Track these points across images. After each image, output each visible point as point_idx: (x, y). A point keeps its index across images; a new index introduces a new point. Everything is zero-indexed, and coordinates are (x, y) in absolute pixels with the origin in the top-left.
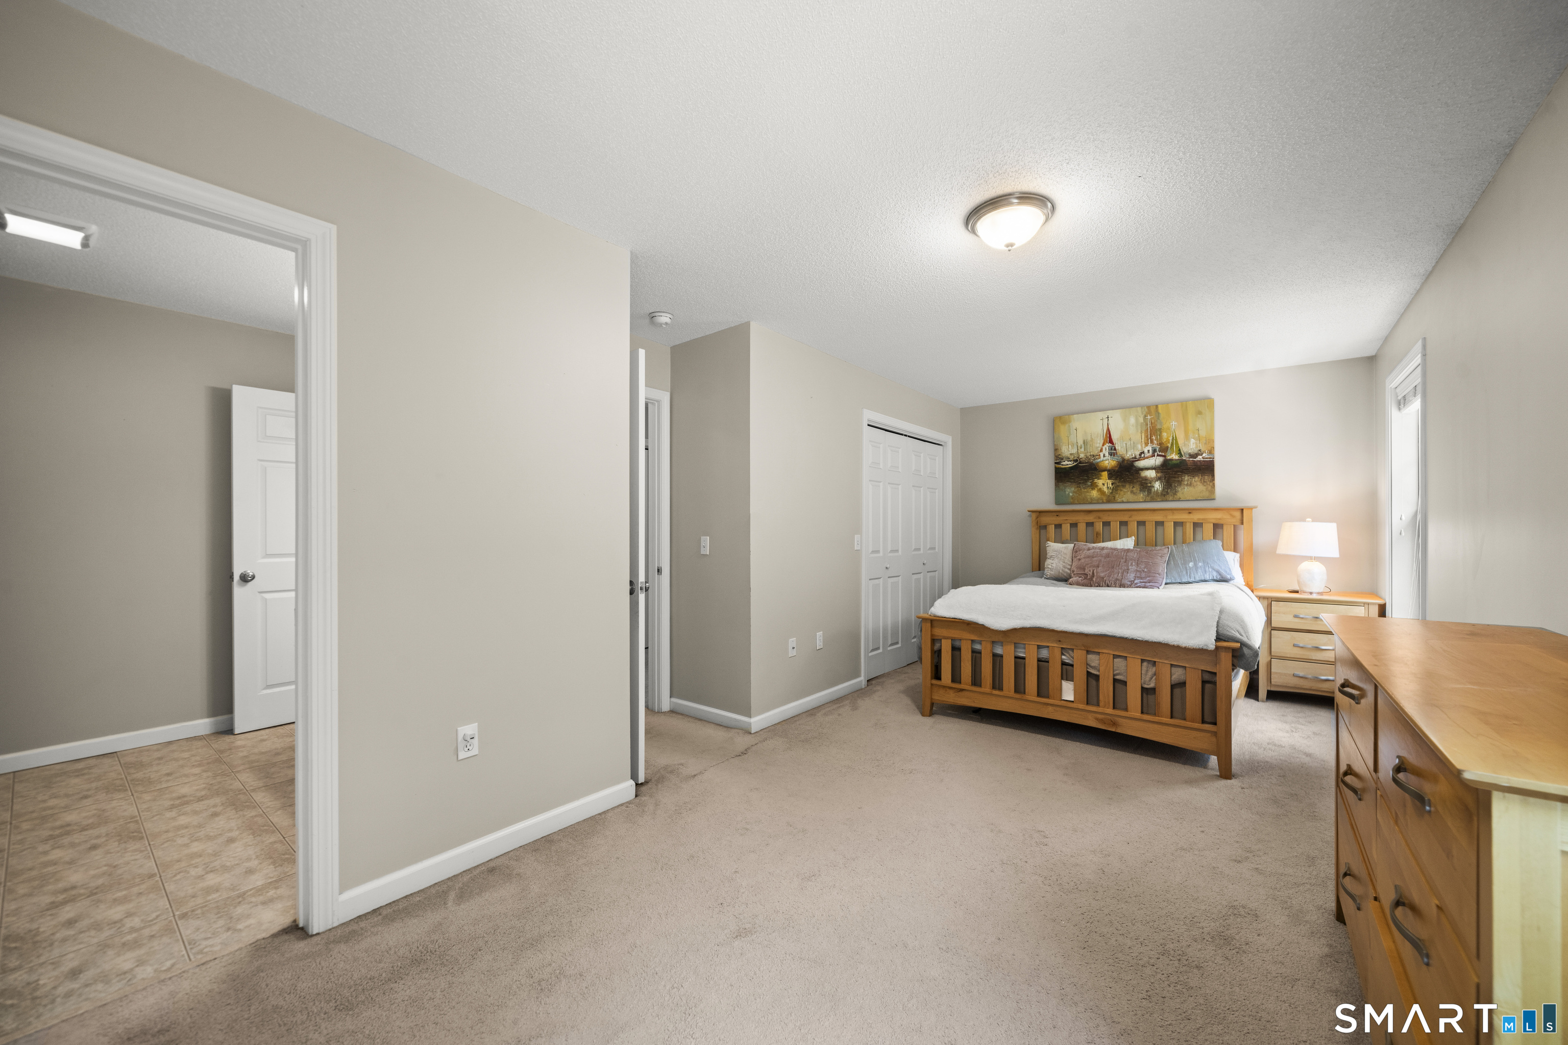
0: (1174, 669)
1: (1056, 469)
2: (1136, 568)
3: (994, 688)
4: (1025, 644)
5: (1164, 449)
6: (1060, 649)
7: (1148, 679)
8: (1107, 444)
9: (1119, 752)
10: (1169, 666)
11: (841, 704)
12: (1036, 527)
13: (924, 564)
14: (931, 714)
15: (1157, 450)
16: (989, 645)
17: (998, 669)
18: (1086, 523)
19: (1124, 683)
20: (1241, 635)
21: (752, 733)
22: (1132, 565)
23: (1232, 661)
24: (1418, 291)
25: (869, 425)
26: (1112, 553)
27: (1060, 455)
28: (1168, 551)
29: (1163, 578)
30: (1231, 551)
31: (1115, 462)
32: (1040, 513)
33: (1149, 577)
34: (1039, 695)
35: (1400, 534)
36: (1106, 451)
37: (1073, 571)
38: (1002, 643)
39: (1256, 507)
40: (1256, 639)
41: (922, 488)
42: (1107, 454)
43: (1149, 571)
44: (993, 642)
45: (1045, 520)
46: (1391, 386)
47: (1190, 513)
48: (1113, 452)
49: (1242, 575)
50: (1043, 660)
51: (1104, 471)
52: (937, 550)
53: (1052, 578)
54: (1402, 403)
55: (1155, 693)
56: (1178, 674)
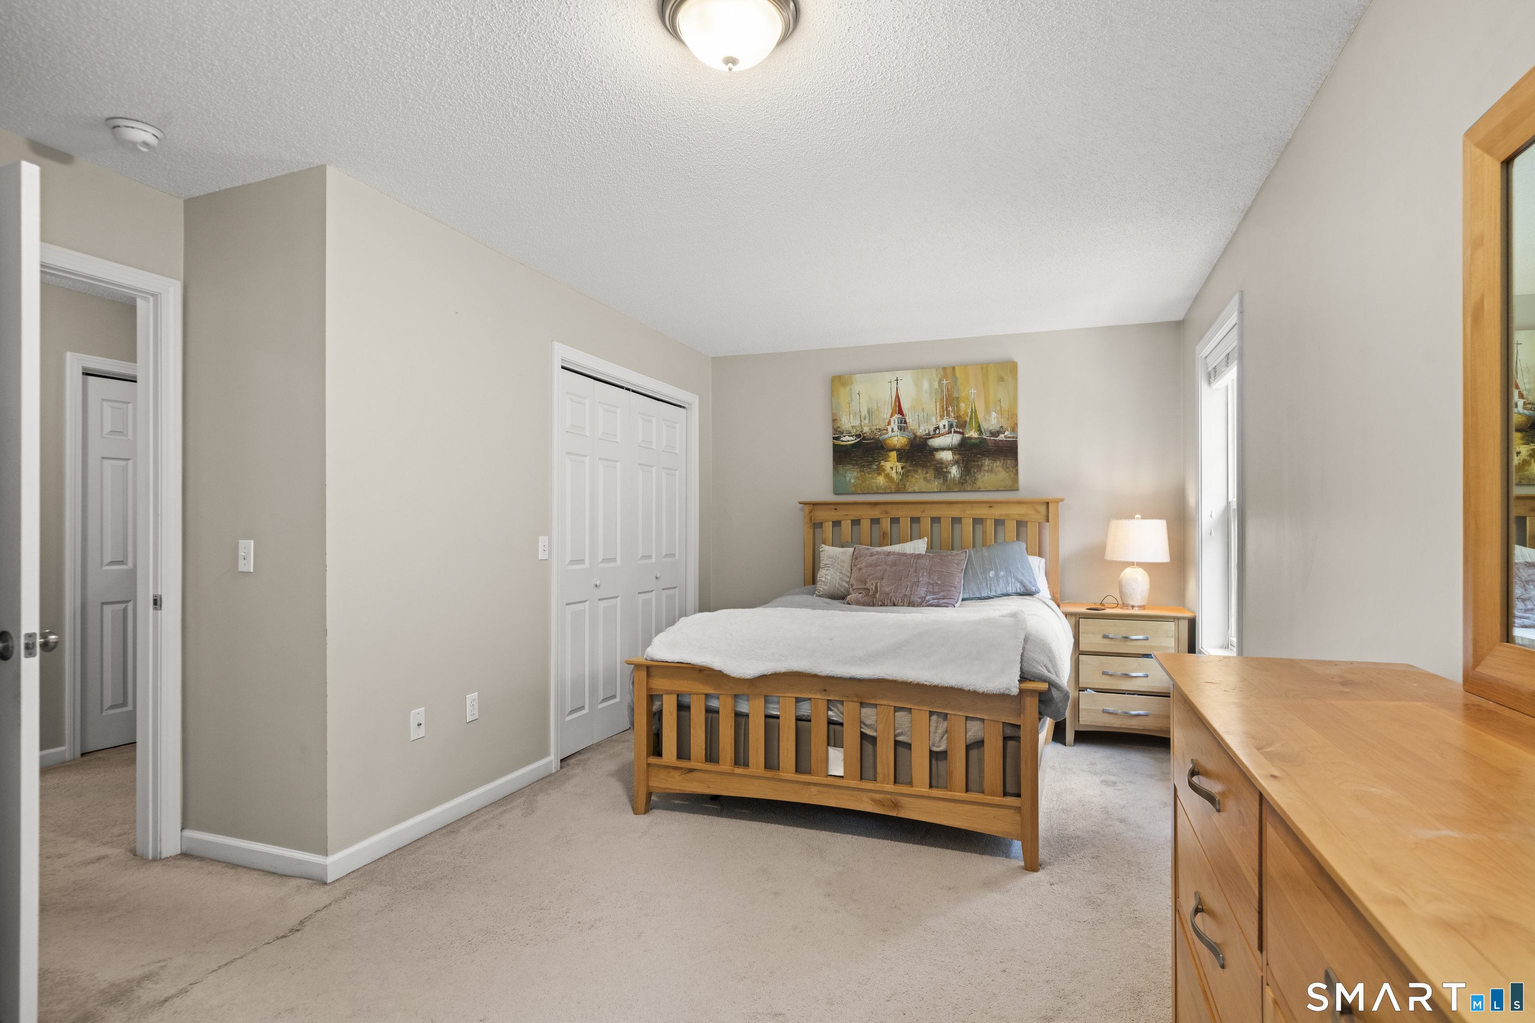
0: (970, 724)
1: (835, 446)
2: (927, 580)
3: (737, 763)
4: (779, 697)
5: (960, 425)
6: (826, 702)
7: (937, 739)
8: (896, 415)
9: (902, 844)
10: (964, 718)
11: (509, 806)
12: (810, 524)
13: (657, 578)
14: (648, 808)
15: (954, 425)
16: (730, 701)
17: (743, 736)
18: (871, 519)
19: (908, 746)
20: (1049, 671)
21: (329, 881)
22: (923, 575)
23: (1039, 708)
24: (1234, 234)
25: (563, 368)
26: (900, 559)
27: (839, 427)
28: (966, 556)
29: (960, 593)
30: (1035, 555)
31: (905, 440)
32: (814, 505)
33: (943, 591)
34: (798, 770)
35: (1211, 534)
36: (895, 425)
37: (852, 585)
38: (748, 696)
39: (1062, 500)
40: (1064, 676)
41: (654, 468)
42: (896, 429)
43: (943, 583)
44: (736, 697)
45: (820, 514)
46: (1201, 355)
47: (990, 507)
48: (903, 426)
49: (1047, 585)
50: (804, 718)
51: (892, 450)
52: (677, 558)
53: (826, 595)
54: (1213, 375)
55: (946, 758)
56: (974, 730)
